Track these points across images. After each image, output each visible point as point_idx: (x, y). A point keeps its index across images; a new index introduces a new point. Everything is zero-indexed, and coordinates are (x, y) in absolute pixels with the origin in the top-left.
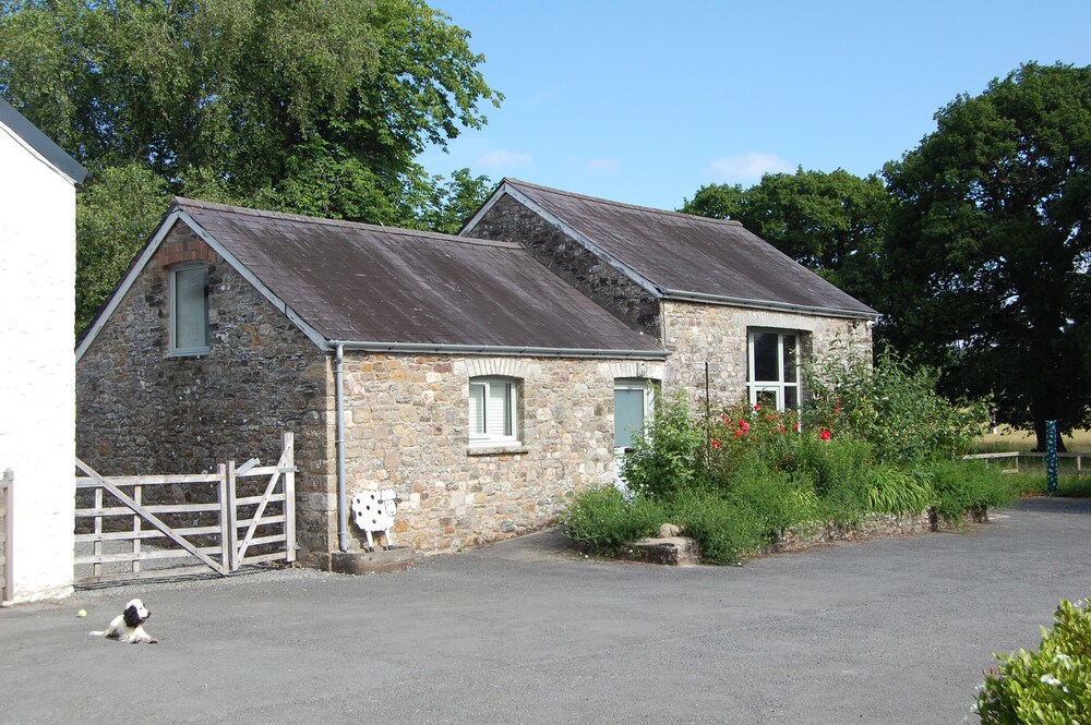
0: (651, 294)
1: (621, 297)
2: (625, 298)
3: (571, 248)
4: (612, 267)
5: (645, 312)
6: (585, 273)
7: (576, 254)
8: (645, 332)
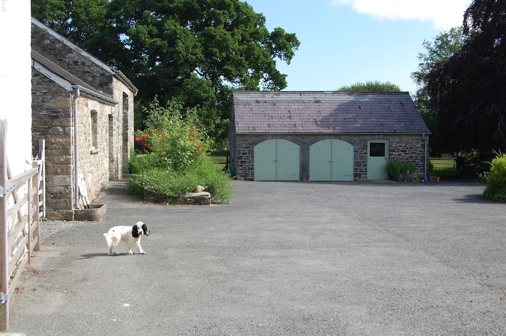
0: (107, 72)
1: (87, 72)
2: (90, 73)
3: (54, 43)
4: (82, 55)
5: (103, 81)
6: (63, 57)
7: (57, 46)
8: (103, 91)
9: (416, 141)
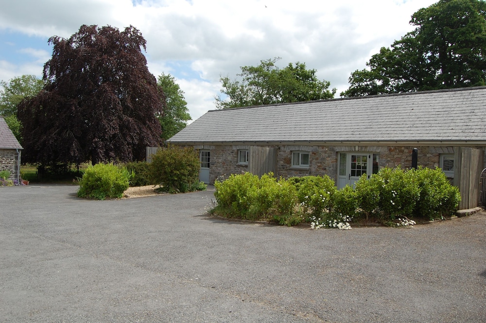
9: (11, 154)
